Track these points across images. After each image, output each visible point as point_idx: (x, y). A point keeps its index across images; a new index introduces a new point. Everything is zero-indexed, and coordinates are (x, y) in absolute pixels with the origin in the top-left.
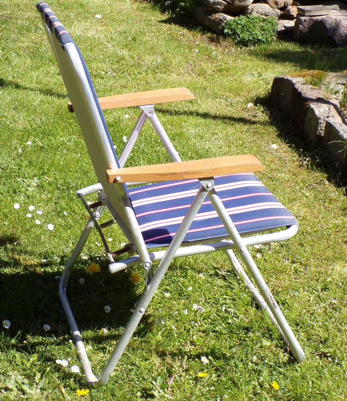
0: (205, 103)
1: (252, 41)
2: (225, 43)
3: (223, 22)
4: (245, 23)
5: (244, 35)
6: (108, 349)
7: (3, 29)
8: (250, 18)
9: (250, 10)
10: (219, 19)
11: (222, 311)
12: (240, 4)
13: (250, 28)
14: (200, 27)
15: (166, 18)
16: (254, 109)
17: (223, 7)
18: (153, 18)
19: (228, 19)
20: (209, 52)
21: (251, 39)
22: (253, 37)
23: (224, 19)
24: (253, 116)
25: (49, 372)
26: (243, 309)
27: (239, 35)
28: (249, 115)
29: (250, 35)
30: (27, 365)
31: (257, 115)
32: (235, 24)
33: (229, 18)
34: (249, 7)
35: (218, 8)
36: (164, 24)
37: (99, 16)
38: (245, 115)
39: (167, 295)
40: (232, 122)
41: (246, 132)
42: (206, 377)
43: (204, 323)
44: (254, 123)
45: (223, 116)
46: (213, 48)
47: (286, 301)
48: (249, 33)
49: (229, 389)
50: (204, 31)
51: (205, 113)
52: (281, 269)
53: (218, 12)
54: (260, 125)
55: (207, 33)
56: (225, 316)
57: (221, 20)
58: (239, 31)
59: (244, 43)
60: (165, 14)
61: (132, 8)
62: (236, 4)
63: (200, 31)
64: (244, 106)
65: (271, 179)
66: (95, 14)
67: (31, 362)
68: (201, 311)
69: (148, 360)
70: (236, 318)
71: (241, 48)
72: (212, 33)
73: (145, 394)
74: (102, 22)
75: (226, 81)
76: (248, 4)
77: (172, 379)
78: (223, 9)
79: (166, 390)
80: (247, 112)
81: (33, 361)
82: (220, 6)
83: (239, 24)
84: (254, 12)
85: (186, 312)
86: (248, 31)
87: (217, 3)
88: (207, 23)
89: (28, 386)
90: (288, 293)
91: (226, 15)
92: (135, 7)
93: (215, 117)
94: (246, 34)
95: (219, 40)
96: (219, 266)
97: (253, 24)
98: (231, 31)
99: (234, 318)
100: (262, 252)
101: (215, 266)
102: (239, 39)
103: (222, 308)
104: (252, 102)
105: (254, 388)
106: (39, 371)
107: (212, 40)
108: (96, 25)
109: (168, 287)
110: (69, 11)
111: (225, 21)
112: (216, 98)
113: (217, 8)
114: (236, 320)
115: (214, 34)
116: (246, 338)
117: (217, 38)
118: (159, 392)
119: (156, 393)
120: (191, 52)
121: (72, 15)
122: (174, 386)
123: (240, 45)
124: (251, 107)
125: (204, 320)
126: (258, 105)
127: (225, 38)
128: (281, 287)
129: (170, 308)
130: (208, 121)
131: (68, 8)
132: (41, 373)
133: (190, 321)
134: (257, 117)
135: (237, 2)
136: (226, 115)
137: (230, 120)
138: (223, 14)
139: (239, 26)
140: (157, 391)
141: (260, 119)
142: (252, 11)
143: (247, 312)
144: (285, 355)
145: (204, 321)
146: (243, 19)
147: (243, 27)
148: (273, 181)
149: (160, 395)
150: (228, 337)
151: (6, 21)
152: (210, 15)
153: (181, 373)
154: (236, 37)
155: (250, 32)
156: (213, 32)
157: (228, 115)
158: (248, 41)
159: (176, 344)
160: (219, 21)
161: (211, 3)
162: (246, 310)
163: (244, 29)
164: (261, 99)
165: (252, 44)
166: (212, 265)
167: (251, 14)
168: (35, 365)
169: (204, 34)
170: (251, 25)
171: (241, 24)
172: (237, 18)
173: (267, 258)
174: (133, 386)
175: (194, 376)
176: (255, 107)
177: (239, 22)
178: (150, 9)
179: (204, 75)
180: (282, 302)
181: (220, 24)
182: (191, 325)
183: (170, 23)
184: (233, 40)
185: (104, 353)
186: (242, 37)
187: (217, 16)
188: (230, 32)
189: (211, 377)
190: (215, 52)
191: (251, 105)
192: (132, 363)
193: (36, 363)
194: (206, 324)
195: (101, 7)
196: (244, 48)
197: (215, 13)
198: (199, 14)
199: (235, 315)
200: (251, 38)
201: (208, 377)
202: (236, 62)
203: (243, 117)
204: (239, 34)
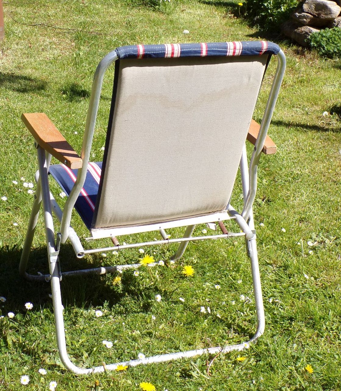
0: (281, 112)
1: (337, 53)
2: (309, 56)
3: (309, 35)
4: (330, 35)
5: (329, 48)
6: (154, 334)
7: (92, 44)
8: (335, 31)
9: (336, 23)
10: (305, 32)
11: (270, 303)
12: (326, 17)
13: (335, 40)
14: (286, 40)
15: (254, 32)
16: (330, 117)
17: (309, 20)
18: (240, 32)
19: (314, 32)
20: (292, 64)
21: (336, 52)
22: (338, 50)
23: (310, 32)
24: (327, 124)
25: (95, 351)
26: (290, 301)
27: (324, 48)
28: (323, 122)
29: (335, 47)
30: (76, 346)
31: (331, 123)
32: (320, 36)
33: (314, 30)
34: (335, 20)
35: (304, 21)
36: (251, 38)
37: (186, 31)
38: (319, 123)
39: (218, 287)
40: (305, 129)
41: (317, 139)
42: (245, 361)
43: (251, 313)
44: (327, 130)
45: (297, 124)
46: (297, 60)
47: (334, 294)
48: (334, 45)
49: (265, 372)
50: (290, 44)
51: (279, 121)
52: (332, 265)
53: (304, 25)
54: (332, 132)
55: (292, 46)
56: (271, 308)
57: (306, 33)
58: (324, 44)
59: (329, 55)
60: (253, 28)
61: (221, 24)
62: (322, 17)
63: (286, 44)
64: (320, 115)
65: (335, 182)
66: (183, 29)
67: (80, 343)
68: (248, 302)
69: (192, 345)
70: (282, 309)
71: (325, 60)
72: (297, 46)
73: (184, 375)
74: (189, 37)
75: (305, 91)
76: (334, 16)
77: (212, 362)
78: (309, 22)
79: (205, 371)
80: (321, 120)
81: (82, 342)
82: (306, 19)
83: (324, 37)
84: (340, 25)
85: (234, 303)
86: (333, 43)
87: (303, 17)
88: (293, 36)
89: (75, 363)
90: (336, 288)
91: (311, 28)
92: (224, 22)
93: (288, 125)
94: (331, 46)
95: (304, 52)
96: (272, 262)
97: (338, 36)
98: (317, 43)
99: (280, 309)
100: (315, 250)
101: (268, 262)
102: (323, 51)
103: (269, 300)
104: (328, 111)
105: (290, 373)
106: (87, 351)
107: (297, 52)
108: (182, 40)
109: (219, 281)
110: (158, 27)
111: (311, 34)
112: (293, 107)
113: (302, 21)
114: (282, 311)
115: (299, 47)
116: (289, 328)
117: (302, 50)
118: (198, 373)
119: (194, 374)
120: (274, 65)
121: (161, 31)
122: (213, 368)
123: (325, 57)
124: (326, 116)
125: (250, 310)
126: (334, 113)
127: (310, 50)
128: (331, 282)
129: (219, 299)
130: (281, 128)
131: (158, 24)
132: (89, 353)
133: (237, 311)
134: (330, 124)
135: (324, 16)
136: (299, 123)
137: (303, 128)
138: (309, 27)
139: (324, 39)
140: (196, 372)
141: (334, 126)
142: (338, 23)
143: (294, 304)
144: (325, 344)
145: (251, 312)
146: (328, 32)
147: (329, 40)
148: (337, 184)
149: (199, 375)
150: (272, 327)
151: (96, 37)
152: (297, 28)
153: (221, 357)
154: (321, 50)
155: (336, 44)
156: (299, 45)
157: (302, 123)
158: (333, 54)
159: (220, 331)
160: (304, 34)
161: (298, 16)
162: (293, 302)
163: (329, 41)
164: (338, 108)
165: (337, 56)
166: (265, 261)
167: (337, 26)
168: (84, 346)
169: (289, 47)
170: (337, 38)
171: (326, 37)
172: (323, 30)
173: (319, 255)
174: (174, 367)
175: (233, 360)
176: (330, 115)
177: (324, 35)
178: (239, 24)
179: (285, 86)
180: (329, 296)
181: (306, 36)
182: (237, 315)
183: (257, 38)
184: (318, 52)
185: (151, 337)
186: (327, 49)
187: (303, 29)
188: (316, 45)
189: (249, 361)
190: (298, 64)
191: (326, 113)
192: (176, 347)
193: (85, 344)
194: (252, 314)
195: (190, 23)
196: (329, 60)
197: (301, 27)
198: (285, 28)
199: (281, 307)
200: (336, 50)
201: (247, 361)
202: (318, 73)
203: (316, 125)
204: (324, 46)
